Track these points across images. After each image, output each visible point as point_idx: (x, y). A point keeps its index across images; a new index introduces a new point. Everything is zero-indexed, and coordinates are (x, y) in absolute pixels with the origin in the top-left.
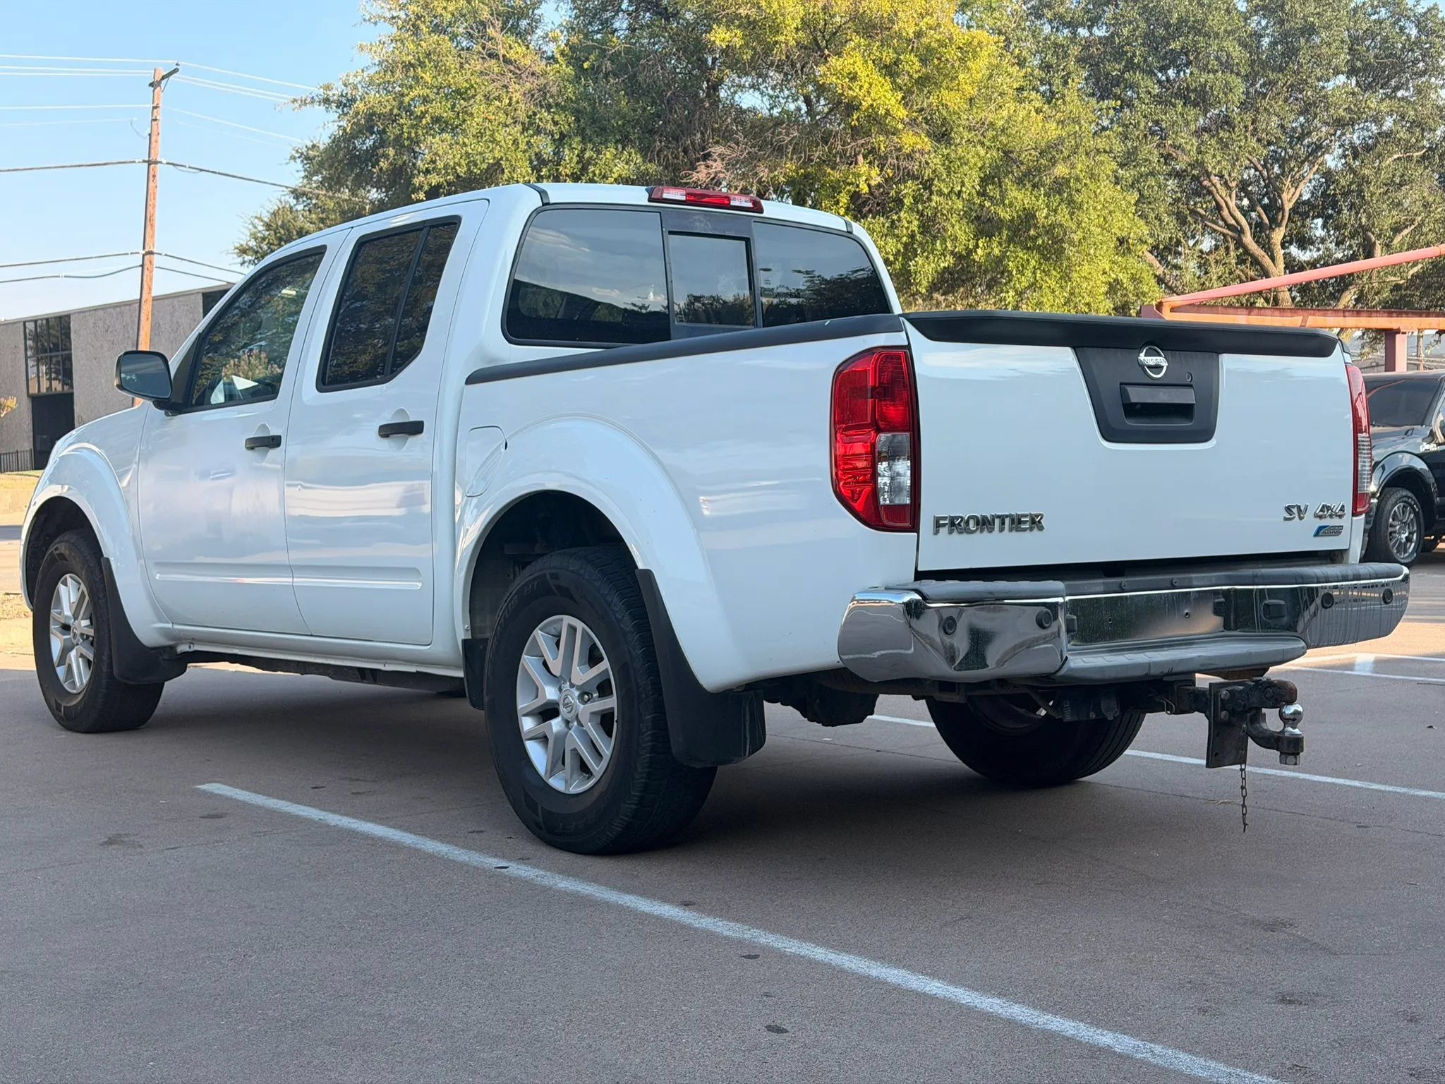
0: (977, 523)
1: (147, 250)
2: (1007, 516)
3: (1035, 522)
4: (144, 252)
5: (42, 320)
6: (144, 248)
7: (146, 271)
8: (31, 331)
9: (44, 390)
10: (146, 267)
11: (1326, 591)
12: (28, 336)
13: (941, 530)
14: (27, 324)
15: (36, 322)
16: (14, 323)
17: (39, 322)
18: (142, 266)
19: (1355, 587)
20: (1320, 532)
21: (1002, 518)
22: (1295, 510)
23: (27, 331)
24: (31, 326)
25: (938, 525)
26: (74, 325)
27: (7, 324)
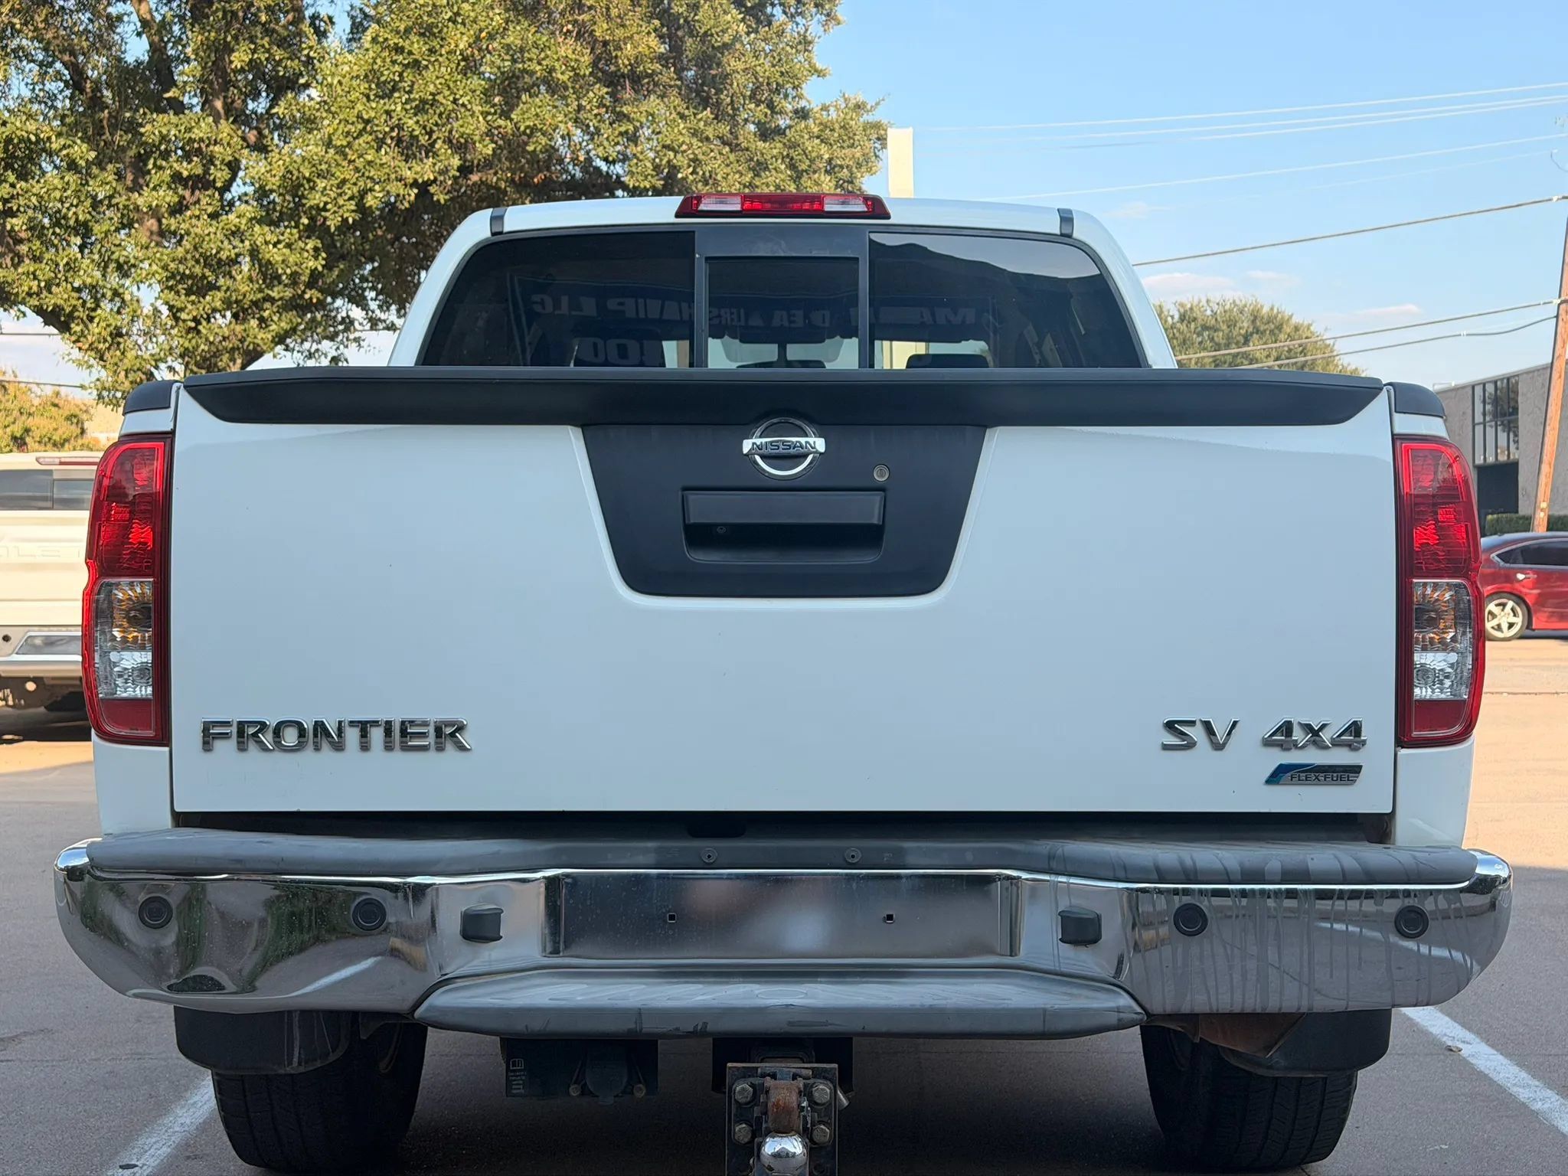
0: (302, 732)
1: (1563, 298)
2: (375, 723)
3: (448, 734)
4: (1559, 301)
5: (1502, 380)
6: (1560, 297)
7: (1560, 323)
8: (1490, 394)
9: (1491, 459)
10: (1560, 319)
11: (1186, 899)
12: (1487, 400)
13: (218, 745)
14: (1487, 385)
15: (1495, 382)
16: (1463, 387)
17: (1499, 383)
18: (1557, 317)
19: (1291, 894)
20: (1279, 775)
21: (364, 727)
22: (1196, 733)
23: (1487, 395)
24: (1490, 388)
25: (210, 735)
26: (1521, 389)
27: (1458, 389)
